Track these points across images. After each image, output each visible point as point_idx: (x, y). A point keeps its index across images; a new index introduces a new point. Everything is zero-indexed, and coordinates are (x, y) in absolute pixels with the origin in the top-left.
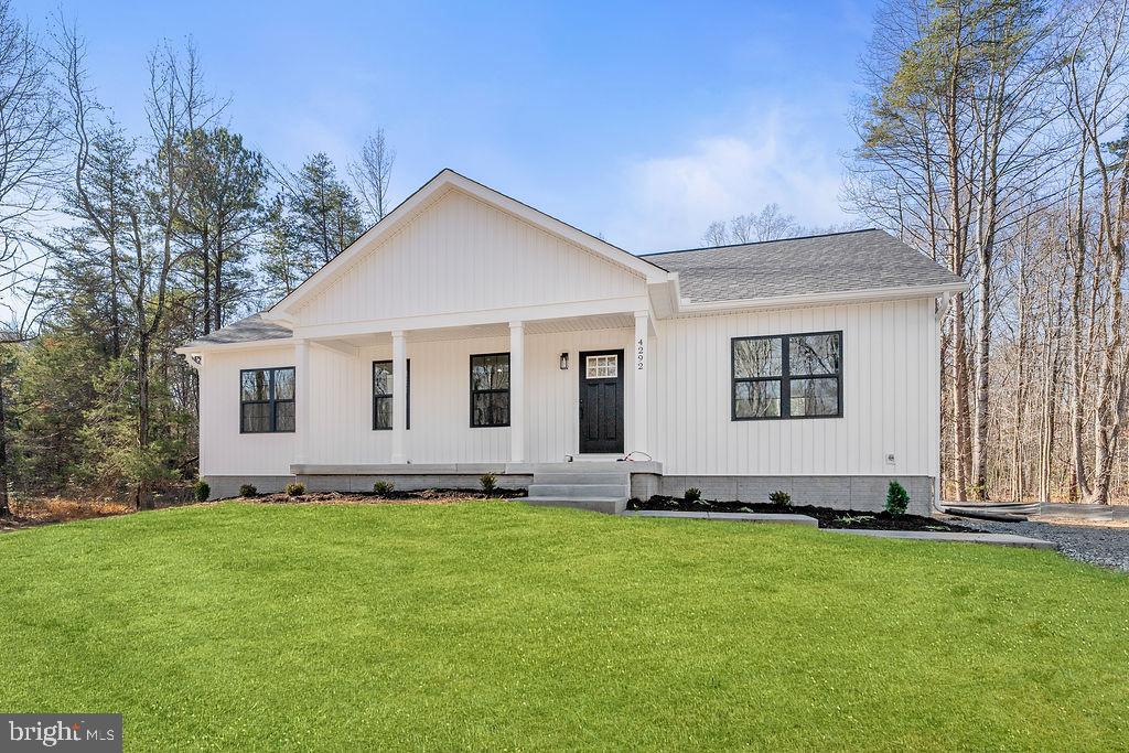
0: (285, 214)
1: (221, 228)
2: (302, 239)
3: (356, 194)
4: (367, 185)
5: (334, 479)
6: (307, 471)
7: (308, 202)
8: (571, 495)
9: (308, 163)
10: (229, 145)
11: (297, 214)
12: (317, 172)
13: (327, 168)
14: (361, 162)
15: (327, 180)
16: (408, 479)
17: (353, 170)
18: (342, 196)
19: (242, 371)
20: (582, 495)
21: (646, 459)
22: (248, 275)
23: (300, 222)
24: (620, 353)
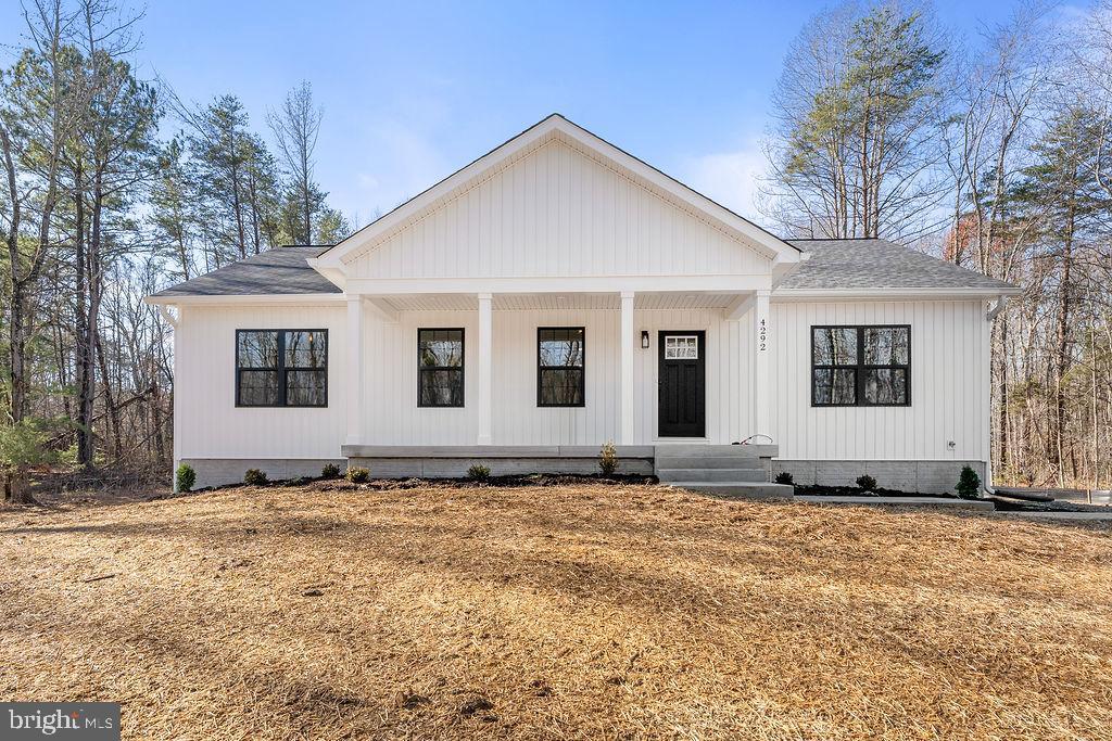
0: (184, 159)
1: (102, 169)
2: (204, 190)
3: (272, 149)
4: (289, 142)
5: (401, 463)
6: (365, 453)
7: (214, 150)
8: (708, 480)
9: (215, 105)
10: (108, 69)
11: (200, 162)
12: (226, 116)
13: (238, 114)
14: (283, 115)
15: (238, 128)
16: (498, 462)
17: (274, 123)
18: (255, 150)
19: (238, 331)
20: (720, 480)
21: (769, 442)
22: (130, 226)
23: (203, 171)
24: (701, 335)
